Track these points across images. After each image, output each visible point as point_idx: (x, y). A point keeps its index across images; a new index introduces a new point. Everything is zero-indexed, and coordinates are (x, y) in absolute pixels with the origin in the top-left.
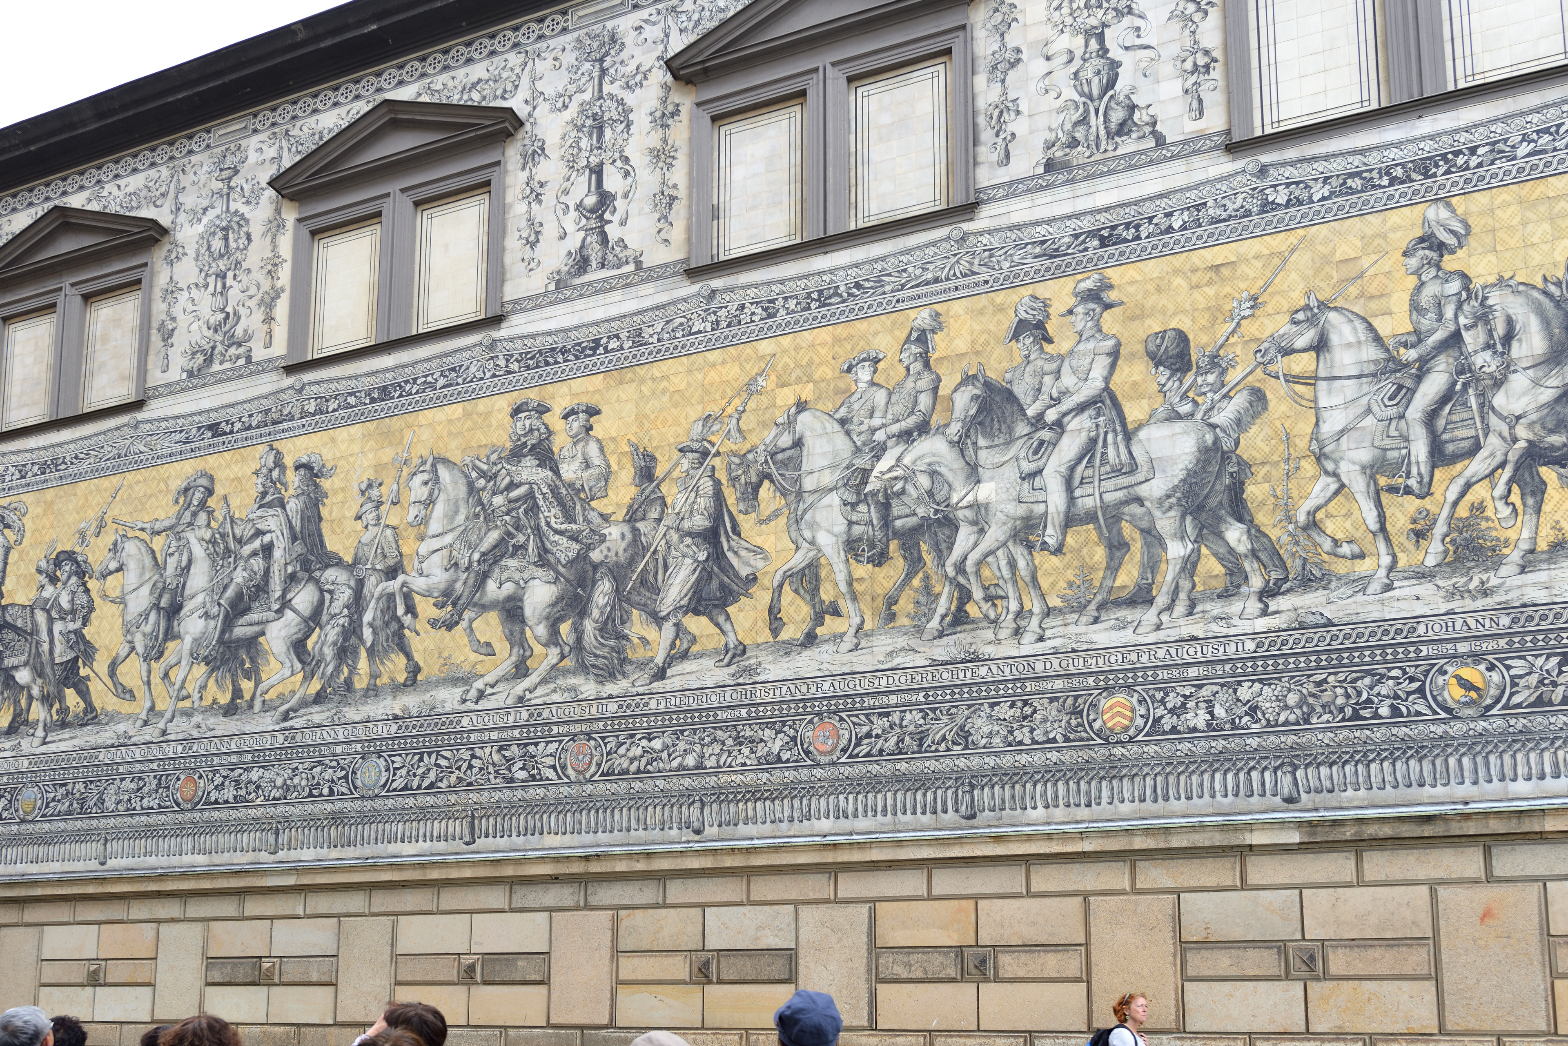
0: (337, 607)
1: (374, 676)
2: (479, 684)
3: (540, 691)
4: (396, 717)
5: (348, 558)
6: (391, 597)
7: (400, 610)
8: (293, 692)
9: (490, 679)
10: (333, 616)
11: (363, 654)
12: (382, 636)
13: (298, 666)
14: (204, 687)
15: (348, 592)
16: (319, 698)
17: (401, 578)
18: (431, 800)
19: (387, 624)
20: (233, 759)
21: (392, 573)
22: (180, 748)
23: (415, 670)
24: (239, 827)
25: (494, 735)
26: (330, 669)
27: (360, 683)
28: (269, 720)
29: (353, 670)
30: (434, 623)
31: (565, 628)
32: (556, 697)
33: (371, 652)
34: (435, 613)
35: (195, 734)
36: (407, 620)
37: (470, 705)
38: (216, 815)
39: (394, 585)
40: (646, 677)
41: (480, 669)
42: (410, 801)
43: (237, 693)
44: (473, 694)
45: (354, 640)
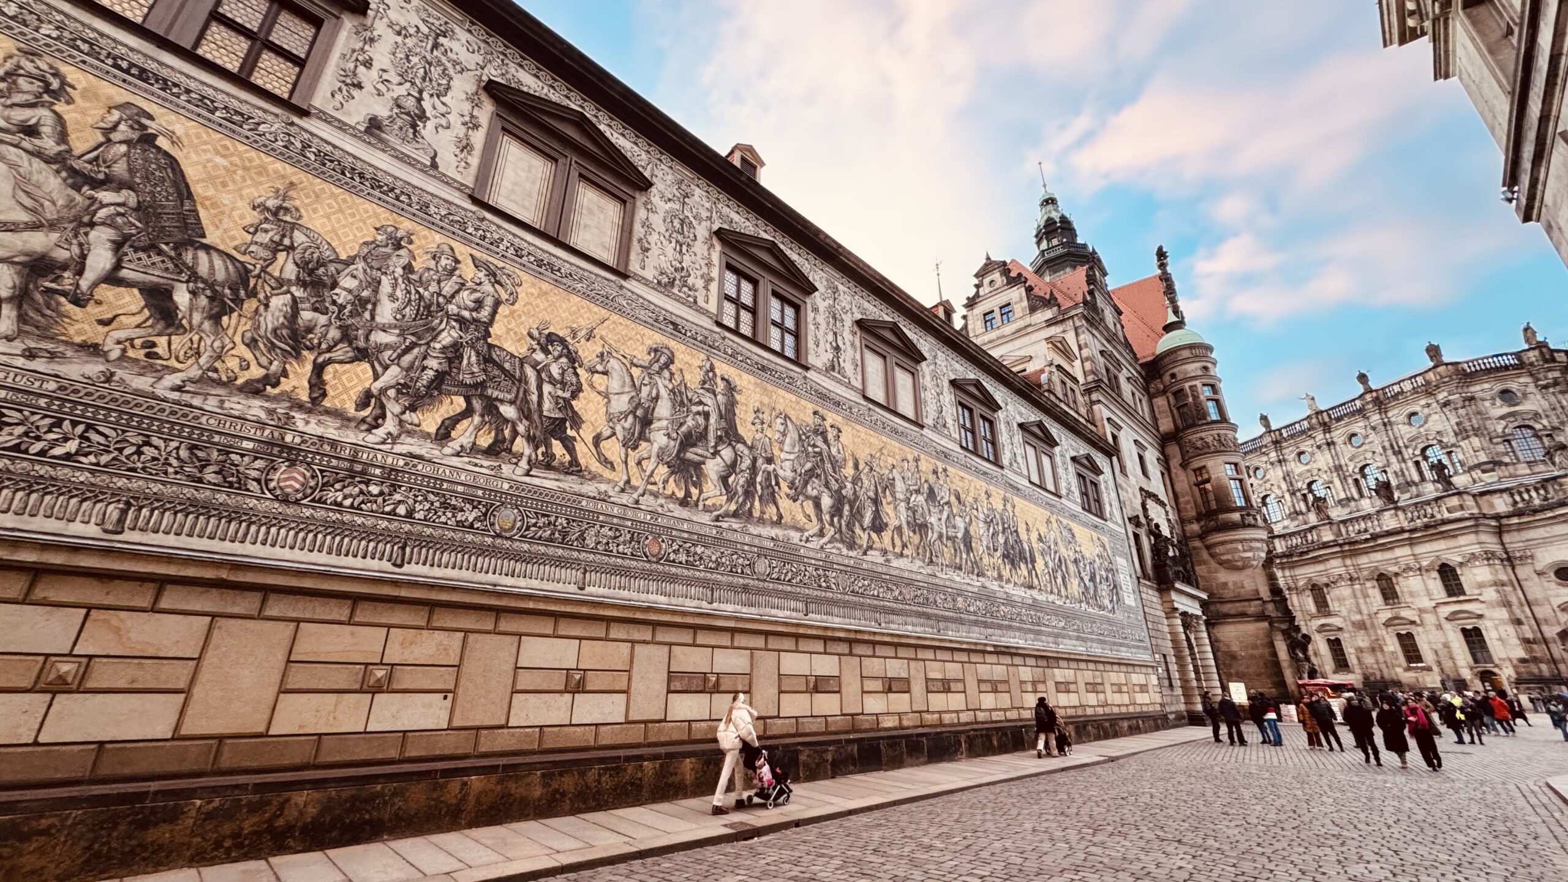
0: (744, 466)
1: (763, 512)
2: (806, 534)
3: (829, 546)
4: (773, 539)
5: (749, 443)
6: (769, 473)
7: (773, 483)
8: (721, 506)
9: (811, 533)
10: (742, 471)
11: (757, 499)
12: (766, 492)
13: (724, 491)
14: (666, 482)
15: (749, 462)
16: (735, 515)
17: (773, 466)
18: (789, 588)
19: (768, 487)
20: (686, 535)
21: (770, 461)
22: (649, 517)
23: (780, 517)
24: (690, 582)
25: (813, 562)
26: (741, 500)
27: (756, 514)
28: (707, 518)
29: (752, 505)
30: (788, 495)
31: (836, 519)
32: (834, 551)
33: (761, 498)
34: (788, 491)
35: (660, 510)
36: (776, 488)
37: (803, 543)
38: (673, 570)
39: (771, 468)
40: (861, 552)
41: (806, 527)
42: (780, 587)
43: (688, 494)
44: (804, 538)
45: (752, 488)
